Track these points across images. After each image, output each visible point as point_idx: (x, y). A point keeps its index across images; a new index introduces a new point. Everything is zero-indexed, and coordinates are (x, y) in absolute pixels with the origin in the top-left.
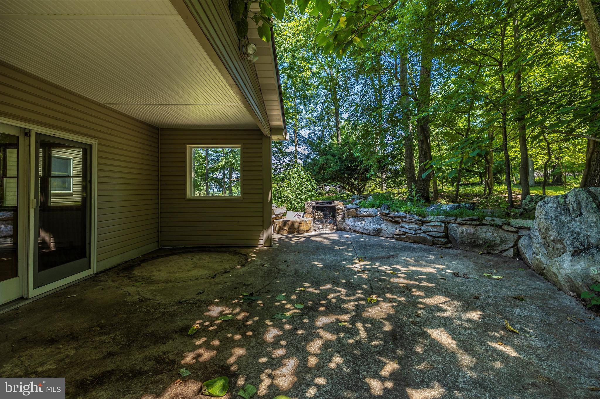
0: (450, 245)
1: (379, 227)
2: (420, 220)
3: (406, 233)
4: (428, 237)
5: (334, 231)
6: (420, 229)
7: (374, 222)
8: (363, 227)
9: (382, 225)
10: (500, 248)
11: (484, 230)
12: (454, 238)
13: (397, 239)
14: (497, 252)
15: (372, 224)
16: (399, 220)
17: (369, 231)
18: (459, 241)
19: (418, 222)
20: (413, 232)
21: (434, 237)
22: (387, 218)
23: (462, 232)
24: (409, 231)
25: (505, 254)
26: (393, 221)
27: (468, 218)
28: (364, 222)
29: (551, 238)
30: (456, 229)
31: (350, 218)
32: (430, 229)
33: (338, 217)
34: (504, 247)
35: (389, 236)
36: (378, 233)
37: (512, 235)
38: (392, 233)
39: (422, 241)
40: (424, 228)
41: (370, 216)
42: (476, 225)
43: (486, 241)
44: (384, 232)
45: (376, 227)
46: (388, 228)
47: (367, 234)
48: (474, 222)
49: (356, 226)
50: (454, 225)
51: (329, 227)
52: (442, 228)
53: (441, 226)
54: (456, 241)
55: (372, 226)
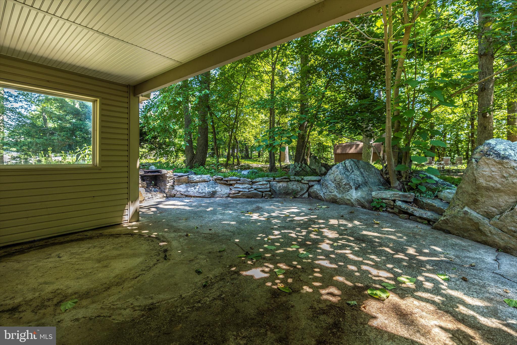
0: (273, 196)
1: (214, 190)
2: (251, 182)
3: (240, 191)
4: (259, 193)
5: (165, 198)
6: (252, 188)
7: (208, 186)
8: (198, 192)
9: (216, 188)
10: (300, 194)
11: (292, 184)
12: (274, 191)
13: (233, 198)
14: (299, 196)
15: (206, 188)
16: (234, 182)
17: (204, 194)
18: (278, 192)
19: (251, 183)
20: (247, 190)
21: (263, 192)
22: (222, 182)
23: (280, 187)
24: (244, 190)
25: (303, 196)
26: (228, 184)
27: (282, 178)
28: (198, 187)
29: (344, 183)
30: (275, 185)
31: (181, 184)
32: (260, 187)
33: (167, 184)
34: (302, 192)
35: (224, 196)
36: (213, 194)
37: (306, 185)
38: (226, 193)
39: (254, 196)
40: (254, 187)
41: (205, 181)
42: (287, 181)
43: (293, 190)
44: (218, 193)
45: (211, 190)
46: (222, 190)
47: (203, 197)
48: (287, 180)
49: (189, 192)
50: (274, 183)
51: (158, 195)
52: (268, 185)
53: (267, 184)
54: (276, 192)
55: (207, 190)
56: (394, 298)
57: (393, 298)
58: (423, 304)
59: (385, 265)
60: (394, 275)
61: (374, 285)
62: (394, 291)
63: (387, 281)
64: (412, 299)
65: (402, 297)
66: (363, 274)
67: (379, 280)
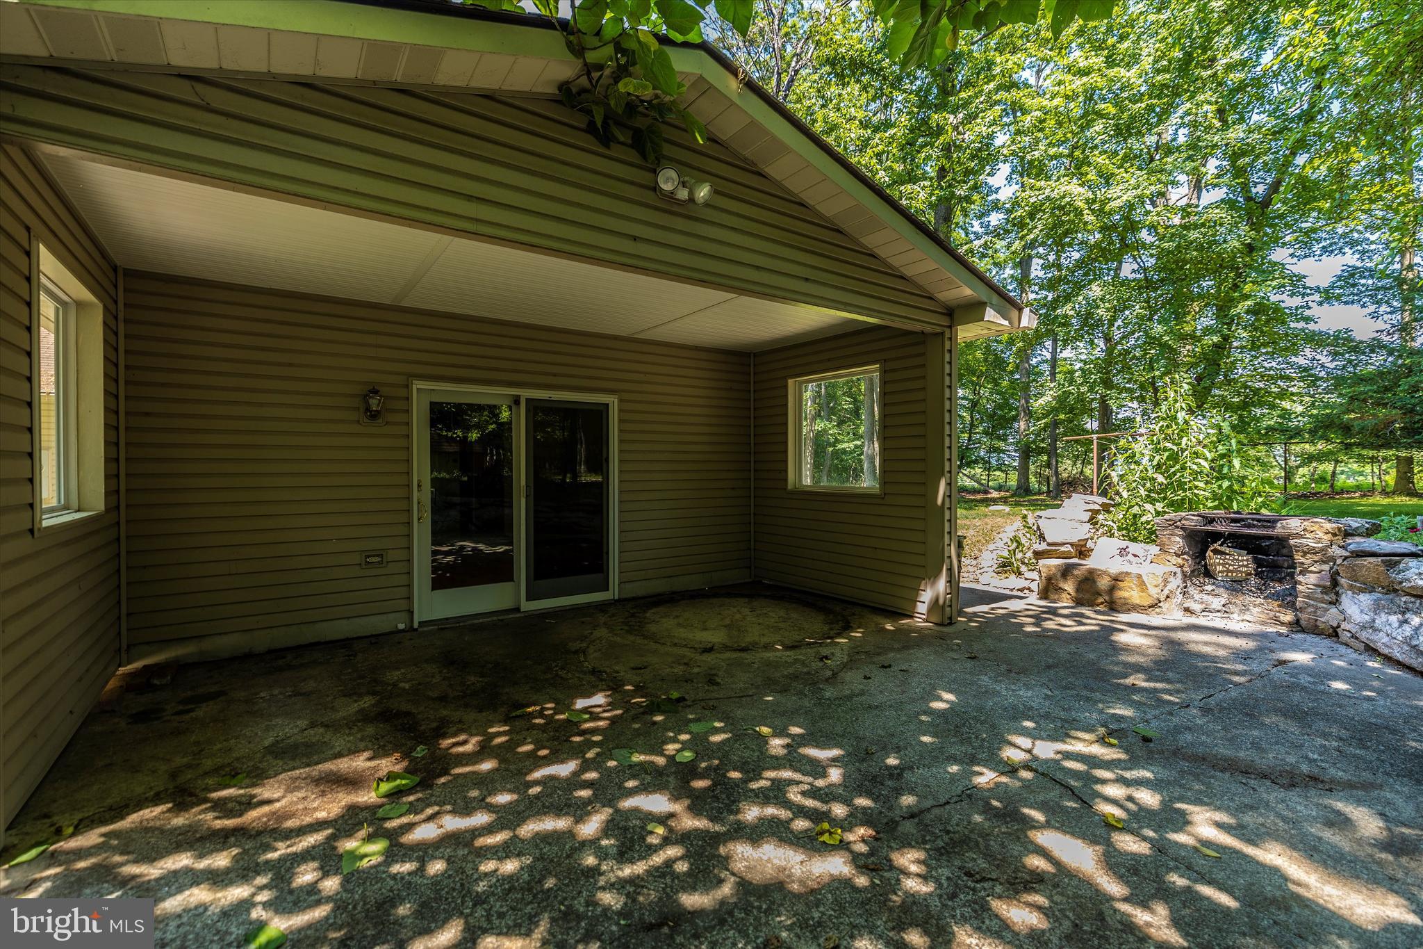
8: (1407, 641)
28: (1414, 621)
31: (1361, 591)
33: (1300, 578)
49: (1376, 630)
51: (1255, 610)
56: (366, 798)
57: (368, 797)
58: (308, 820)
59: (449, 861)
60: (402, 845)
61: (420, 795)
62: (372, 809)
63: (405, 820)
64: (332, 815)
65: (353, 809)
66: (466, 802)
67: (422, 811)
